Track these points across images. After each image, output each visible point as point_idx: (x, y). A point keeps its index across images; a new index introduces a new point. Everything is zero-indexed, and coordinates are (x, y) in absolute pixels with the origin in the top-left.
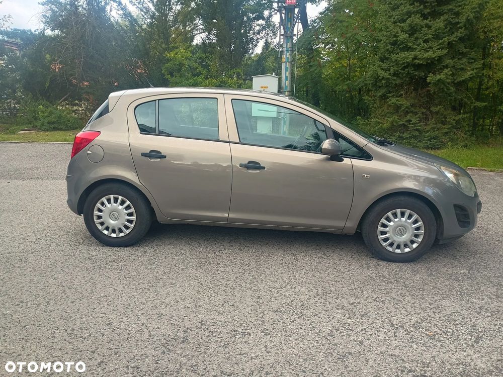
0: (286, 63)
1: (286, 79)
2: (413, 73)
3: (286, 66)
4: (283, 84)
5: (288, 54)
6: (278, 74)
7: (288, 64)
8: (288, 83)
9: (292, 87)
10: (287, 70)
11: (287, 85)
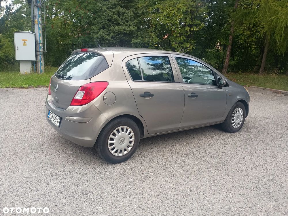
0: (39, 25)
1: (40, 35)
2: (123, 38)
3: (39, 26)
4: (38, 39)
5: (39, 18)
6: (33, 31)
7: (40, 25)
8: (41, 38)
9: (44, 41)
10: (39, 29)
11: (40, 39)
